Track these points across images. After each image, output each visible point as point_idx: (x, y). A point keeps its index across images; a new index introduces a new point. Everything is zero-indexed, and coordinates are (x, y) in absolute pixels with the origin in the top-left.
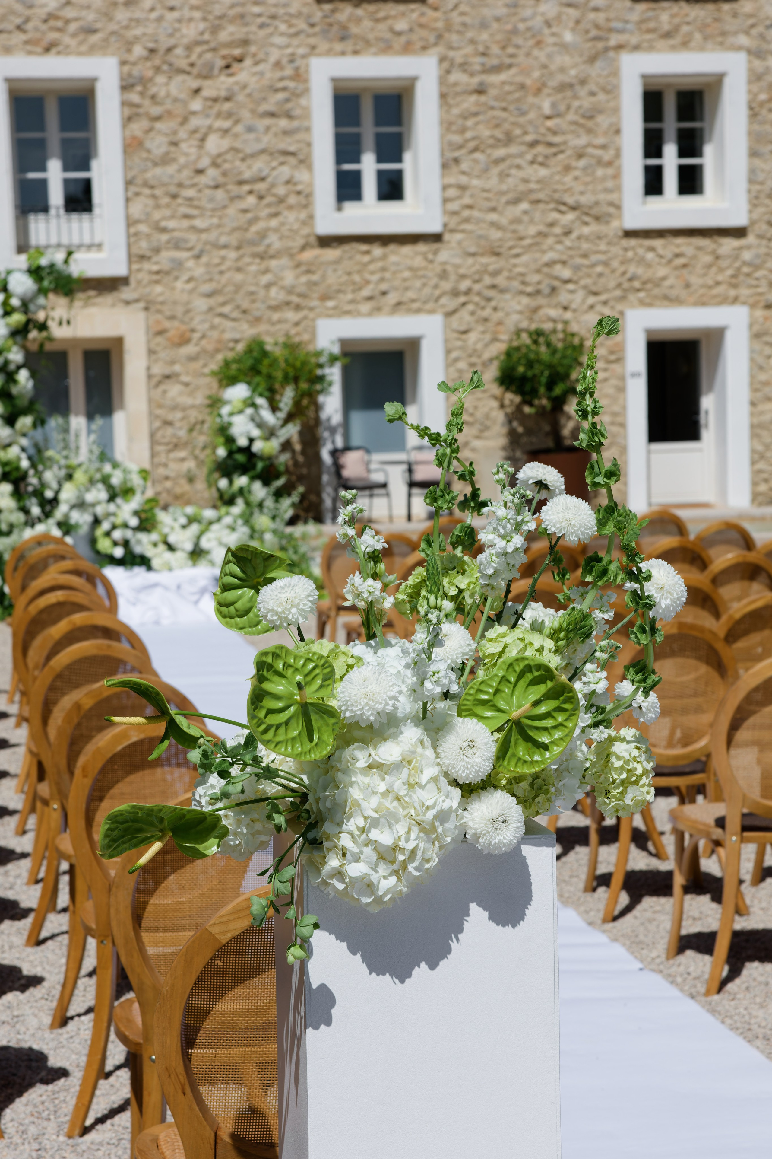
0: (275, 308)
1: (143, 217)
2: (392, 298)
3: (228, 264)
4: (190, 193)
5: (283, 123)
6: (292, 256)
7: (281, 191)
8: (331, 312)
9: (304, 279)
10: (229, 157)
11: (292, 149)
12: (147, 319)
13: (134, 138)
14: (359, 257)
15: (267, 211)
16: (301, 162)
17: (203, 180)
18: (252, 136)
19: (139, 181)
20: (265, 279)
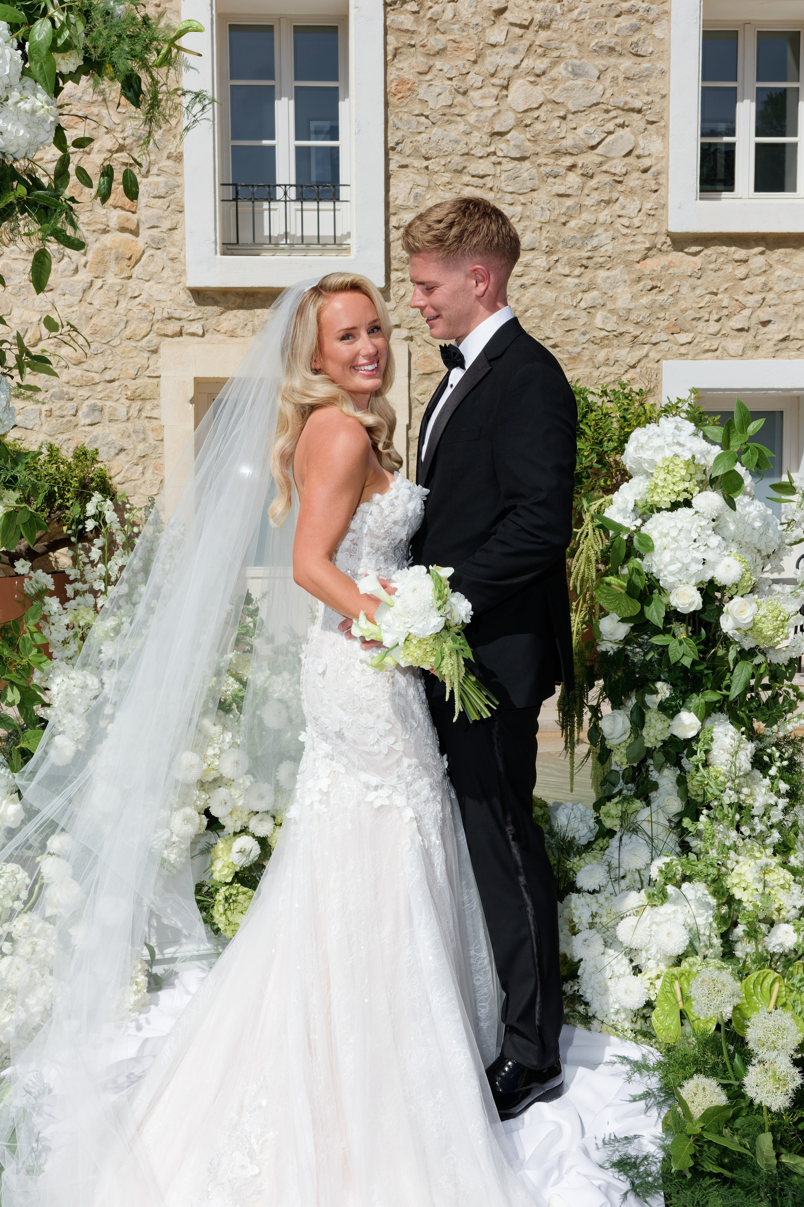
0: (600, 343)
1: (411, 203)
2: (775, 331)
3: (534, 274)
4: (484, 167)
5: (626, 63)
6: (628, 264)
7: (618, 166)
8: (683, 350)
9: (645, 300)
10: (541, 113)
11: (637, 104)
12: (410, 354)
13: (402, 82)
14: (729, 268)
15: (596, 196)
16: (653, 123)
17: (501, 146)
18: (579, 82)
19: (407, 148)
20: (589, 298)
